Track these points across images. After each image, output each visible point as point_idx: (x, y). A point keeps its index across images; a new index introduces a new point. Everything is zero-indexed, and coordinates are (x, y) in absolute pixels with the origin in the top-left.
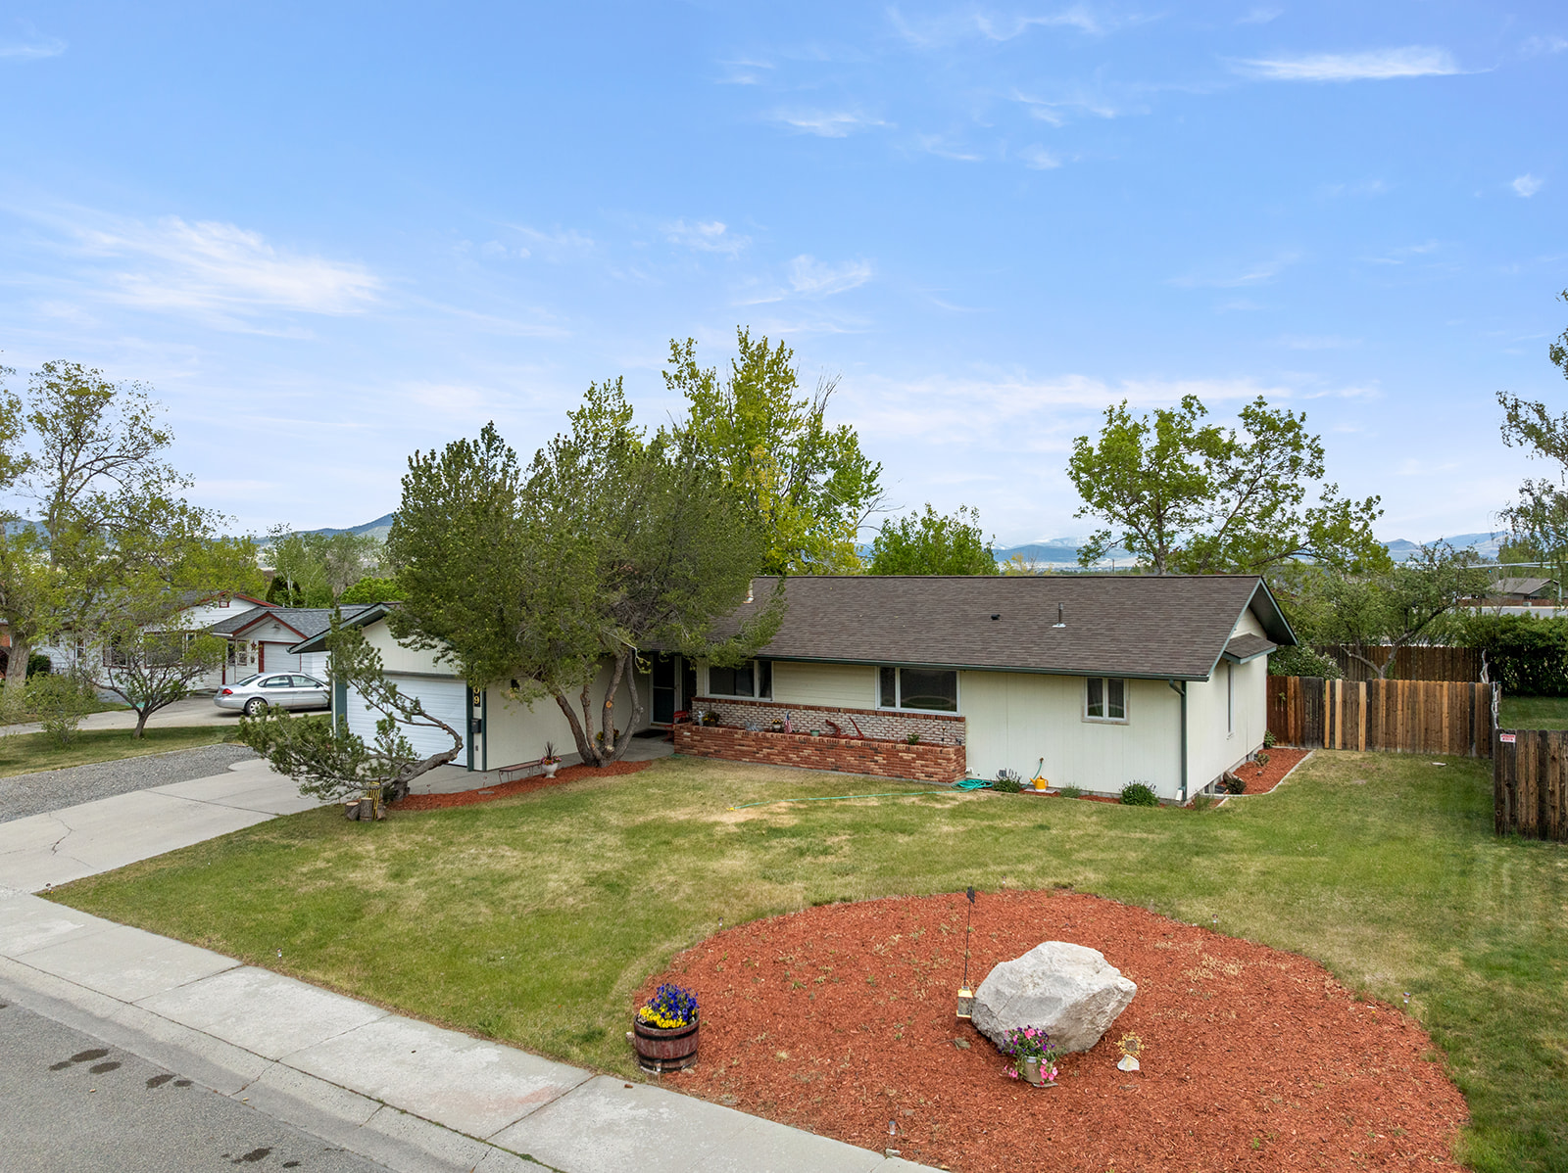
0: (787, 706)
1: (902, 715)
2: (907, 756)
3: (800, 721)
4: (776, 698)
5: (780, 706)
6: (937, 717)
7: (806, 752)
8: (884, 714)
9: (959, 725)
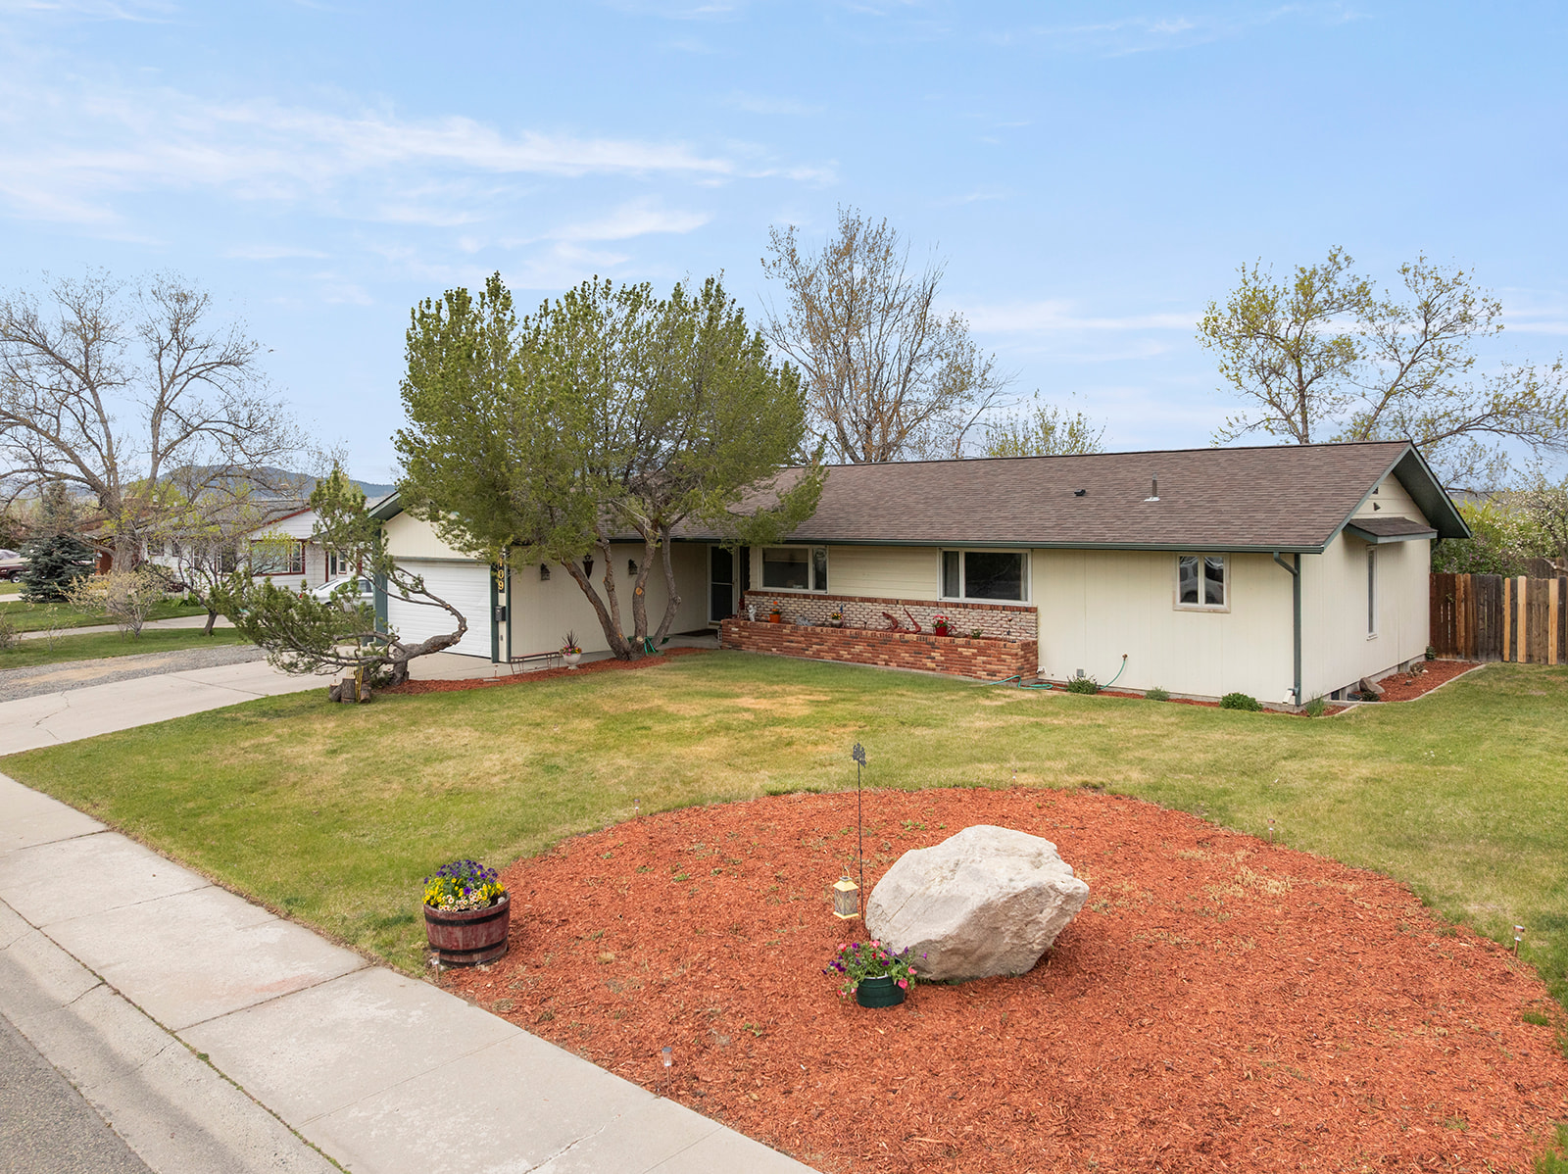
0: (842, 598)
1: (965, 606)
2: (967, 652)
3: (856, 615)
4: (831, 590)
5: (835, 598)
6: (1004, 608)
7: (858, 649)
8: (946, 605)
9: (1031, 616)
